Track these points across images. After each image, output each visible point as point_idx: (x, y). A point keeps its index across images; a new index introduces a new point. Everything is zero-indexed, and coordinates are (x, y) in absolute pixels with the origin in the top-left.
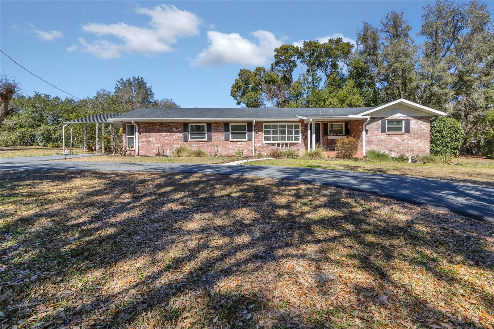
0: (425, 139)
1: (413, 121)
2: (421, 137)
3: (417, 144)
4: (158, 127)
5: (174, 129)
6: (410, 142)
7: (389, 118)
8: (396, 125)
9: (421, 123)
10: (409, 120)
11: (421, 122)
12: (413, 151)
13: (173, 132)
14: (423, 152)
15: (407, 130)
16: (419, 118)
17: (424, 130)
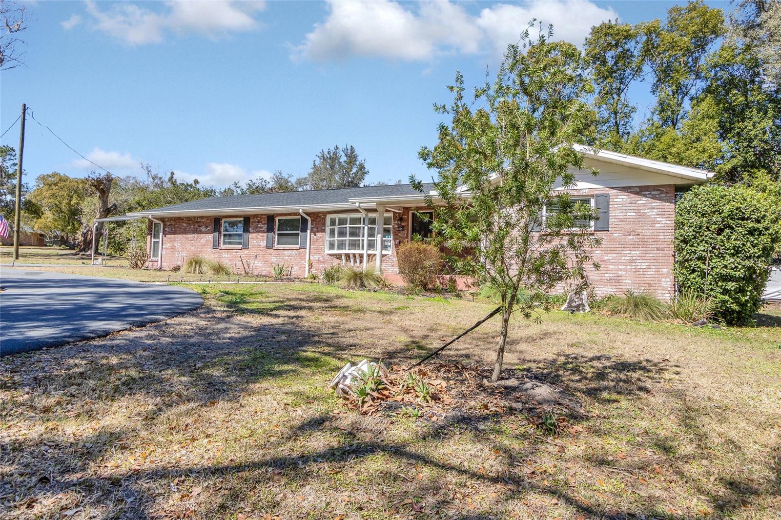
0: (658, 249)
1: (619, 199)
2: (644, 243)
3: (632, 261)
4: (185, 225)
5: (203, 229)
6: (610, 256)
9: (644, 205)
10: (607, 196)
11: (643, 201)
12: (617, 280)
13: (201, 232)
14: (649, 285)
15: (603, 224)
16: (641, 191)
17: (654, 222)
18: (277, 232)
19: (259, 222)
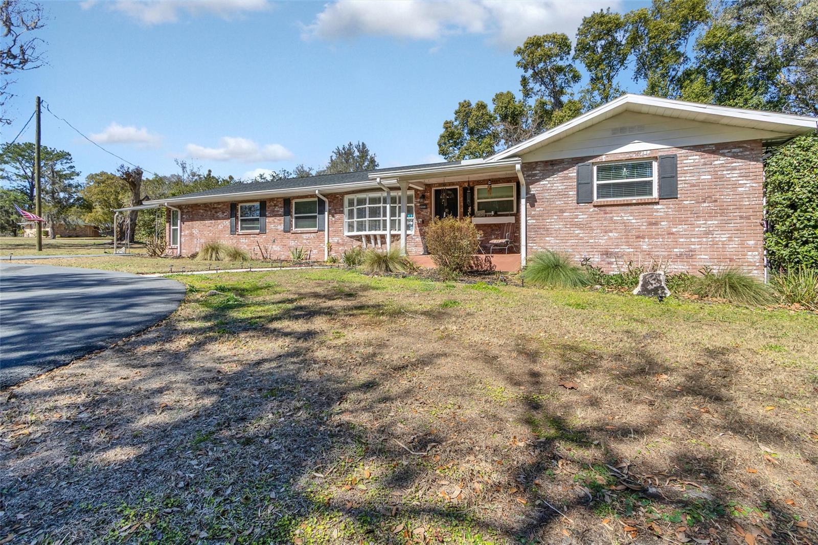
0: (741, 217)
1: (689, 161)
2: (723, 211)
3: (707, 233)
5: (220, 214)
6: (680, 228)
7: (604, 158)
8: (627, 177)
9: (722, 165)
10: (674, 157)
11: (720, 161)
12: (689, 255)
13: (218, 218)
14: (731, 260)
15: (669, 191)
16: (717, 149)
17: (735, 186)
18: (294, 215)
19: (275, 205)
